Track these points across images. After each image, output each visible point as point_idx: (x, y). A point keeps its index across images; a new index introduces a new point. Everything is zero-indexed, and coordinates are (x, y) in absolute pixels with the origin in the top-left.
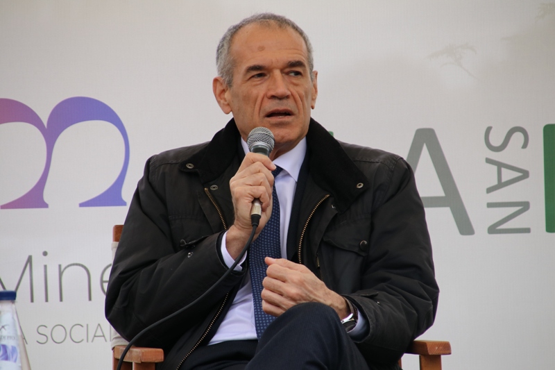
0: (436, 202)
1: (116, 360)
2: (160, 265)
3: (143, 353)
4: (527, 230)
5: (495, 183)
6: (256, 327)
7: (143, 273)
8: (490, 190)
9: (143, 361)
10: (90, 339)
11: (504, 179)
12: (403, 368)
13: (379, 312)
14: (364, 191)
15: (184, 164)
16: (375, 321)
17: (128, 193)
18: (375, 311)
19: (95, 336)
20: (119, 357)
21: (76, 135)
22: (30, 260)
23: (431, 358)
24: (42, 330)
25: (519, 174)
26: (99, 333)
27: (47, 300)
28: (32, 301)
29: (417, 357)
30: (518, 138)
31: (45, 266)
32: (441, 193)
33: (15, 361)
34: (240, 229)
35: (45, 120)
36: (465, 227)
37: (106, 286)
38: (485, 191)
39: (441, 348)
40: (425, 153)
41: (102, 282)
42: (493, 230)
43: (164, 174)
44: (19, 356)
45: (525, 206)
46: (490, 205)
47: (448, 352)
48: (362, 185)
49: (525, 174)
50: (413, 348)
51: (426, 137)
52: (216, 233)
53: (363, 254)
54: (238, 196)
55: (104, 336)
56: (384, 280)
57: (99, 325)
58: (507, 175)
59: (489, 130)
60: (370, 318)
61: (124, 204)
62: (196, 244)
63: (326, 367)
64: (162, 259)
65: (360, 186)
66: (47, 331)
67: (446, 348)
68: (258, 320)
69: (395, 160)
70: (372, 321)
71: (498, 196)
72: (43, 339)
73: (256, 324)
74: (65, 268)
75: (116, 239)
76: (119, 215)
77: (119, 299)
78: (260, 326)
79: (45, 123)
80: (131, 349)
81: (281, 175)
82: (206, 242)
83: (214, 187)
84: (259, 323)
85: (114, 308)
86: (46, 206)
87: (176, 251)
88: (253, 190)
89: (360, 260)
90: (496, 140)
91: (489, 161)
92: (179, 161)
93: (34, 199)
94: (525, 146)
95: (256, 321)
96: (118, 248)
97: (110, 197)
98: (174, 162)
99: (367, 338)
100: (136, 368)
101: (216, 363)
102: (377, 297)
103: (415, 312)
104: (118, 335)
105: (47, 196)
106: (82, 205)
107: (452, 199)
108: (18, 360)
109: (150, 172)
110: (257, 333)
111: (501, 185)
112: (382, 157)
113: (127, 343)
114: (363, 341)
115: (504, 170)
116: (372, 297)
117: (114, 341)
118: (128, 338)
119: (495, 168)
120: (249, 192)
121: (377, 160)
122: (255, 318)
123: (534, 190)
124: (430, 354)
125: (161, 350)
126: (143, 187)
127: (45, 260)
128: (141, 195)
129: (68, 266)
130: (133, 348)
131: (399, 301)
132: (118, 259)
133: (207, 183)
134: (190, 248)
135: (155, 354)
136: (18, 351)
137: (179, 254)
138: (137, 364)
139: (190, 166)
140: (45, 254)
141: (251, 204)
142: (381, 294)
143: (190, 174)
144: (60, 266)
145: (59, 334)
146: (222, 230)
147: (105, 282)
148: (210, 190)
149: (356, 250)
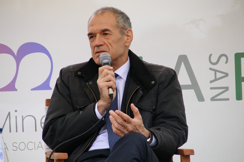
0: (187, 87)
1: (47, 158)
2: (67, 117)
3: (59, 155)
4: (228, 99)
5: (214, 78)
6: (109, 143)
7: (60, 120)
8: (211, 82)
9: (59, 159)
10: (36, 148)
11: (217, 77)
12: (173, 161)
13: (162, 135)
14: (155, 85)
15: (76, 72)
16: (160, 139)
17: (53, 84)
18: (160, 135)
19: (38, 147)
20: (49, 157)
21: (30, 59)
22: (9, 114)
23: (186, 156)
24: (15, 145)
25: (224, 75)
26: (40, 146)
27: (17, 132)
28: (10, 132)
29: (179, 156)
30: (223, 59)
31: (16, 117)
32: (190, 83)
33: (2, 159)
34: (104, 101)
35: (16, 53)
36: (201, 98)
37: (43, 125)
38: (209, 82)
39: (190, 152)
40: (183, 66)
41: (41, 123)
42: (213, 99)
43: (68, 76)
44: (4, 157)
45: (227, 89)
46: (211, 88)
47: (193, 154)
48: (154, 82)
49: (227, 75)
50: (177, 152)
51: (183, 59)
52: (93, 103)
53: (154, 113)
54: (101, 87)
55: (42, 147)
56: (163, 123)
57: (40, 142)
58: (219, 75)
59: (211, 55)
60: (158, 138)
61: (51, 89)
62: (84, 108)
63: (141, 161)
64: (68, 114)
65: (153, 82)
66: (17, 145)
67: (192, 152)
68: (110, 140)
69: (169, 70)
70: (159, 139)
71: (215, 84)
72: (15, 149)
73: (109, 142)
74: (25, 117)
75: (47, 105)
76: (49, 94)
77: (49, 131)
78: (111, 143)
79: (16, 54)
80: (53, 153)
81: (118, 77)
82: (88, 107)
83: (91, 83)
84: (110, 142)
85: (46, 135)
86: (16, 90)
87: (74, 111)
88: (108, 84)
89: (152, 115)
90: (214, 60)
91: (211, 69)
92: (75, 70)
93: (11, 87)
94: (226, 62)
95: (109, 140)
96: (49, 109)
97: (45, 86)
98: (73, 71)
99: (157, 146)
100: (56, 161)
101: (91, 159)
102: (160, 129)
103: (177, 135)
104: (48, 147)
105: (17, 86)
106: (32, 90)
107: (195, 85)
108: (3, 158)
109: (62, 75)
110: (110, 146)
111: (216, 79)
112: (163, 69)
113: (51, 151)
114: (156, 148)
115: (217, 73)
116: (158, 129)
117: (46, 150)
118: (52, 148)
119: (214, 72)
120: (106, 85)
121: (161, 71)
122: (109, 139)
123: (230, 82)
124: (185, 155)
125: (66, 154)
126: (59, 82)
127: (16, 114)
128: (58, 86)
129: (26, 116)
130: (54, 153)
131: (170, 131)
132: (48, 114)
133: (87, 81)
134: (81, 109)
135: (64, 156)
136: (3, 154)
137: (76, 112)
138: (56, 160)
139: (79, 73)
140: (16, 111)
141: (108, 90)
142: (162, 128)
143: (80, 77)
144: (22, 116)
145: (22, 146)
146: (95, 102)
147: (43, 123)
148: (89, 84)
149: (151, 111)
